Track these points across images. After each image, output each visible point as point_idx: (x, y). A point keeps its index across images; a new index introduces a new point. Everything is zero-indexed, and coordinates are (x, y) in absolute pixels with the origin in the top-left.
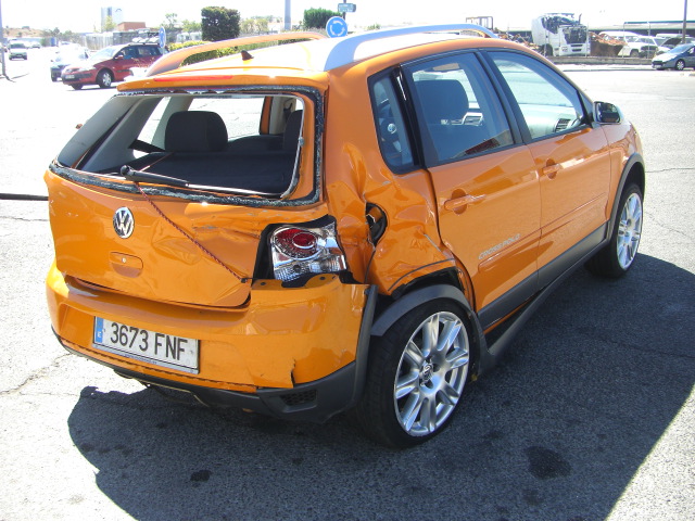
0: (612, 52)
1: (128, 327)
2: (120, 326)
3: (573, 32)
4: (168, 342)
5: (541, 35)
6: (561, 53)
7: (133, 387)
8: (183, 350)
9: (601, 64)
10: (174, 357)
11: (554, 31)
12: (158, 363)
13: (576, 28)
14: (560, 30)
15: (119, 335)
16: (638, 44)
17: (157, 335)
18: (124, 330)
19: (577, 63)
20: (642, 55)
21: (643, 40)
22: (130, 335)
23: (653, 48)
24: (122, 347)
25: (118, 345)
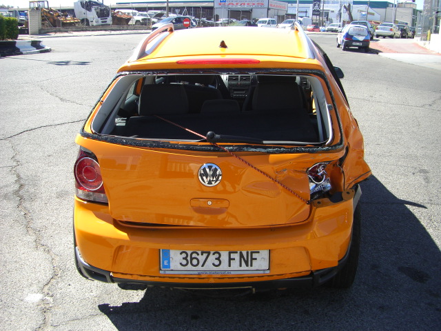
0: (125, 23)
1: (200, 252)
2: (189, 253)
3: (101, 10)
4: (241, 256)
5: (81, 13)
6: (95, 24)
7: (137, 296)
8: (256, 259)
9: (120, 30)
10: (247, 265)
11: (90, 10)
12: (232, 273)
13: (103, 8)
14: (93, 9)
15: (188, 259)
16: (138, 17)
17: (230, 253)
18: (194, 255)
19: (105, 30)
20: (142, 24)
21: (142, 15)
22: (202, 258)
23: (149, 20)
24: (194, 268)
25: (190, 267)
